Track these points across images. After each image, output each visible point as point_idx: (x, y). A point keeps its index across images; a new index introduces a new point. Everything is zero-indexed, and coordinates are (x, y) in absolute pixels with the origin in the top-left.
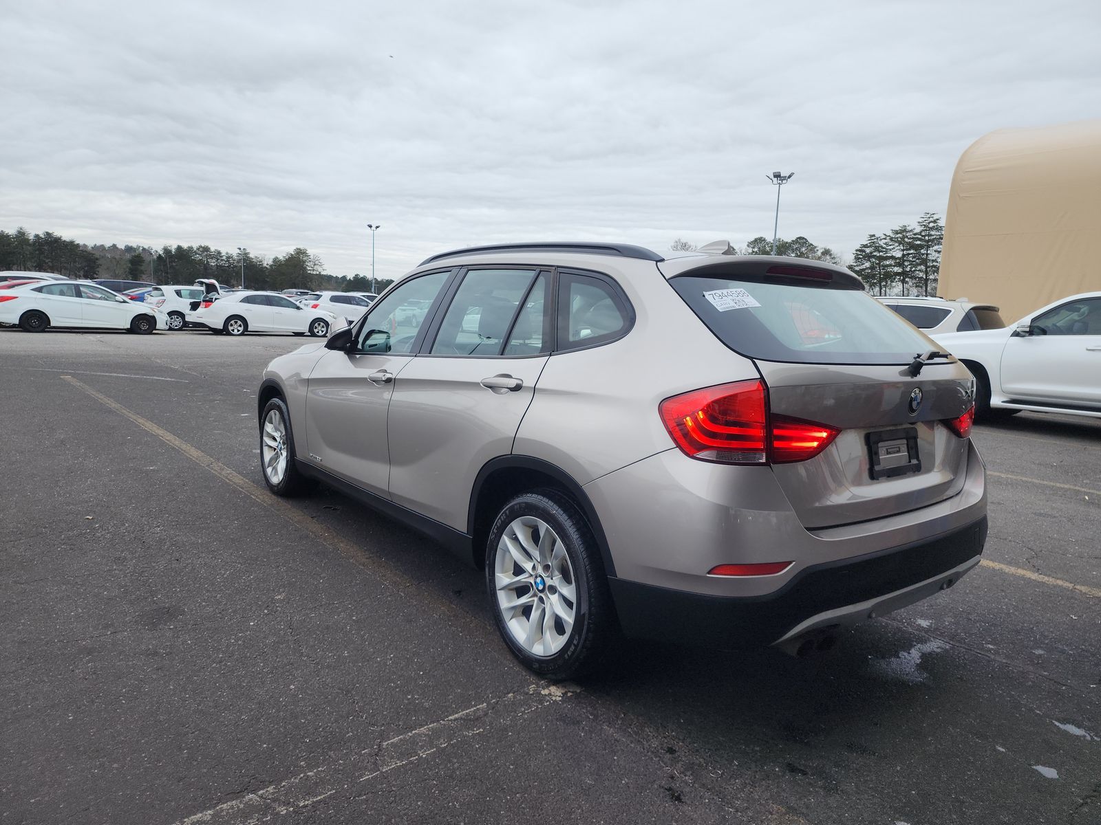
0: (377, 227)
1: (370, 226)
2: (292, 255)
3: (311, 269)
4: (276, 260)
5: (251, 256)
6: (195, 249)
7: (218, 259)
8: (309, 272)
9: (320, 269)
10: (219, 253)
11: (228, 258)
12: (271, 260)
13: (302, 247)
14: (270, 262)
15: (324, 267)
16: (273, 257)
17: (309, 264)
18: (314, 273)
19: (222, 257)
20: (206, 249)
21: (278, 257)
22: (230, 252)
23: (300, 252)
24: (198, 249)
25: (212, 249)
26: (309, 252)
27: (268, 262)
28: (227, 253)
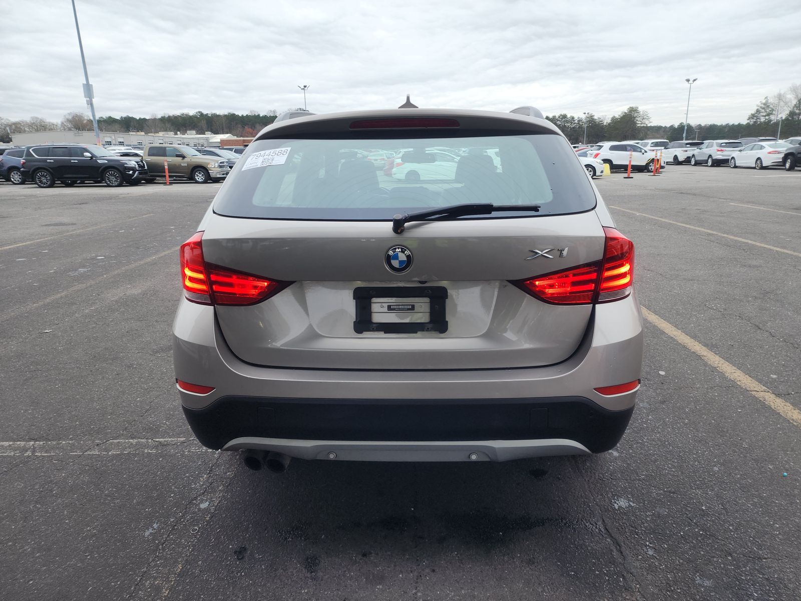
0: (695, 80)
1: (688, 80)
2: (625, 113)
3: (640, 122)
4: (613, 119)
5: (595, 117)
6: (557, 117)
7: (572, 123)
8: (639, 125)
9: (647, 122)
10: (573, 118)
11: (579, 121)
12: (610, 119)
13: (633, 105)
14: (609, 121)
15: (651, 120)
16: (611, 116)
17: (638, 119)
18: (642, 125)
19: (574, 121)
20: (564, 116)
21: (616, 116)
22: (581, 117)
23: (633, 110)
24: (559, 117)
25: (569, 116)
26: (641, 109)
27: (607, 121)
28: (579, 118)
